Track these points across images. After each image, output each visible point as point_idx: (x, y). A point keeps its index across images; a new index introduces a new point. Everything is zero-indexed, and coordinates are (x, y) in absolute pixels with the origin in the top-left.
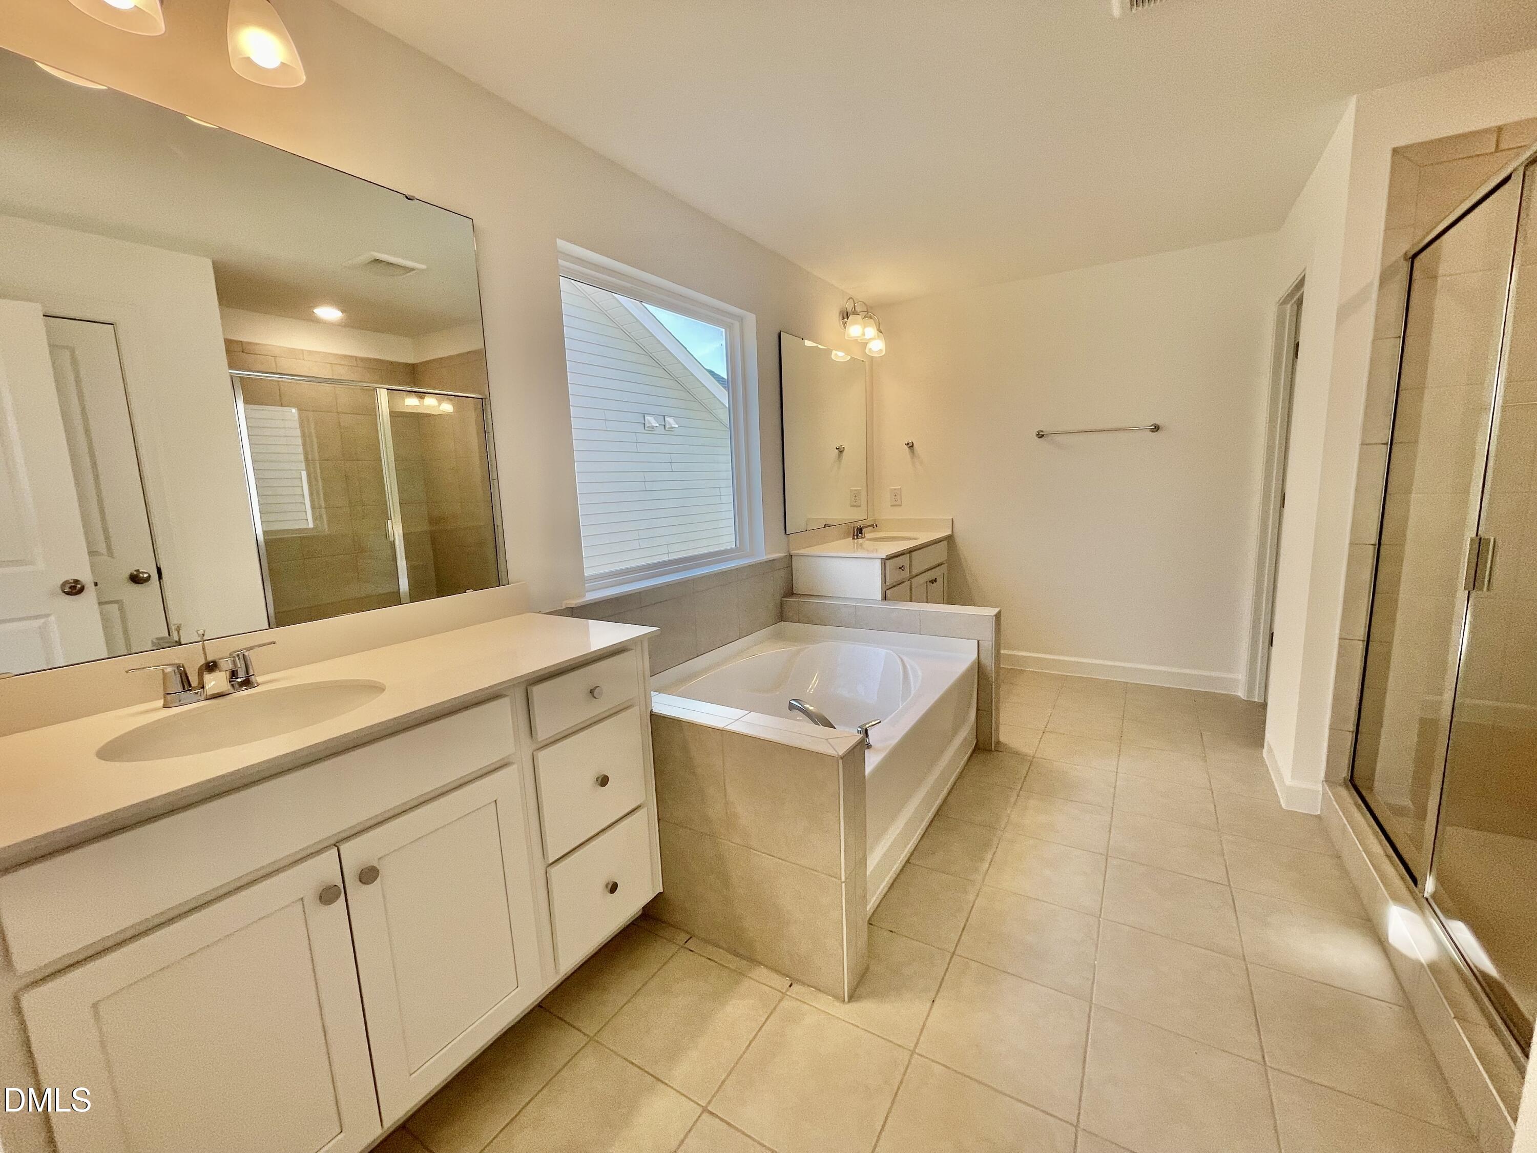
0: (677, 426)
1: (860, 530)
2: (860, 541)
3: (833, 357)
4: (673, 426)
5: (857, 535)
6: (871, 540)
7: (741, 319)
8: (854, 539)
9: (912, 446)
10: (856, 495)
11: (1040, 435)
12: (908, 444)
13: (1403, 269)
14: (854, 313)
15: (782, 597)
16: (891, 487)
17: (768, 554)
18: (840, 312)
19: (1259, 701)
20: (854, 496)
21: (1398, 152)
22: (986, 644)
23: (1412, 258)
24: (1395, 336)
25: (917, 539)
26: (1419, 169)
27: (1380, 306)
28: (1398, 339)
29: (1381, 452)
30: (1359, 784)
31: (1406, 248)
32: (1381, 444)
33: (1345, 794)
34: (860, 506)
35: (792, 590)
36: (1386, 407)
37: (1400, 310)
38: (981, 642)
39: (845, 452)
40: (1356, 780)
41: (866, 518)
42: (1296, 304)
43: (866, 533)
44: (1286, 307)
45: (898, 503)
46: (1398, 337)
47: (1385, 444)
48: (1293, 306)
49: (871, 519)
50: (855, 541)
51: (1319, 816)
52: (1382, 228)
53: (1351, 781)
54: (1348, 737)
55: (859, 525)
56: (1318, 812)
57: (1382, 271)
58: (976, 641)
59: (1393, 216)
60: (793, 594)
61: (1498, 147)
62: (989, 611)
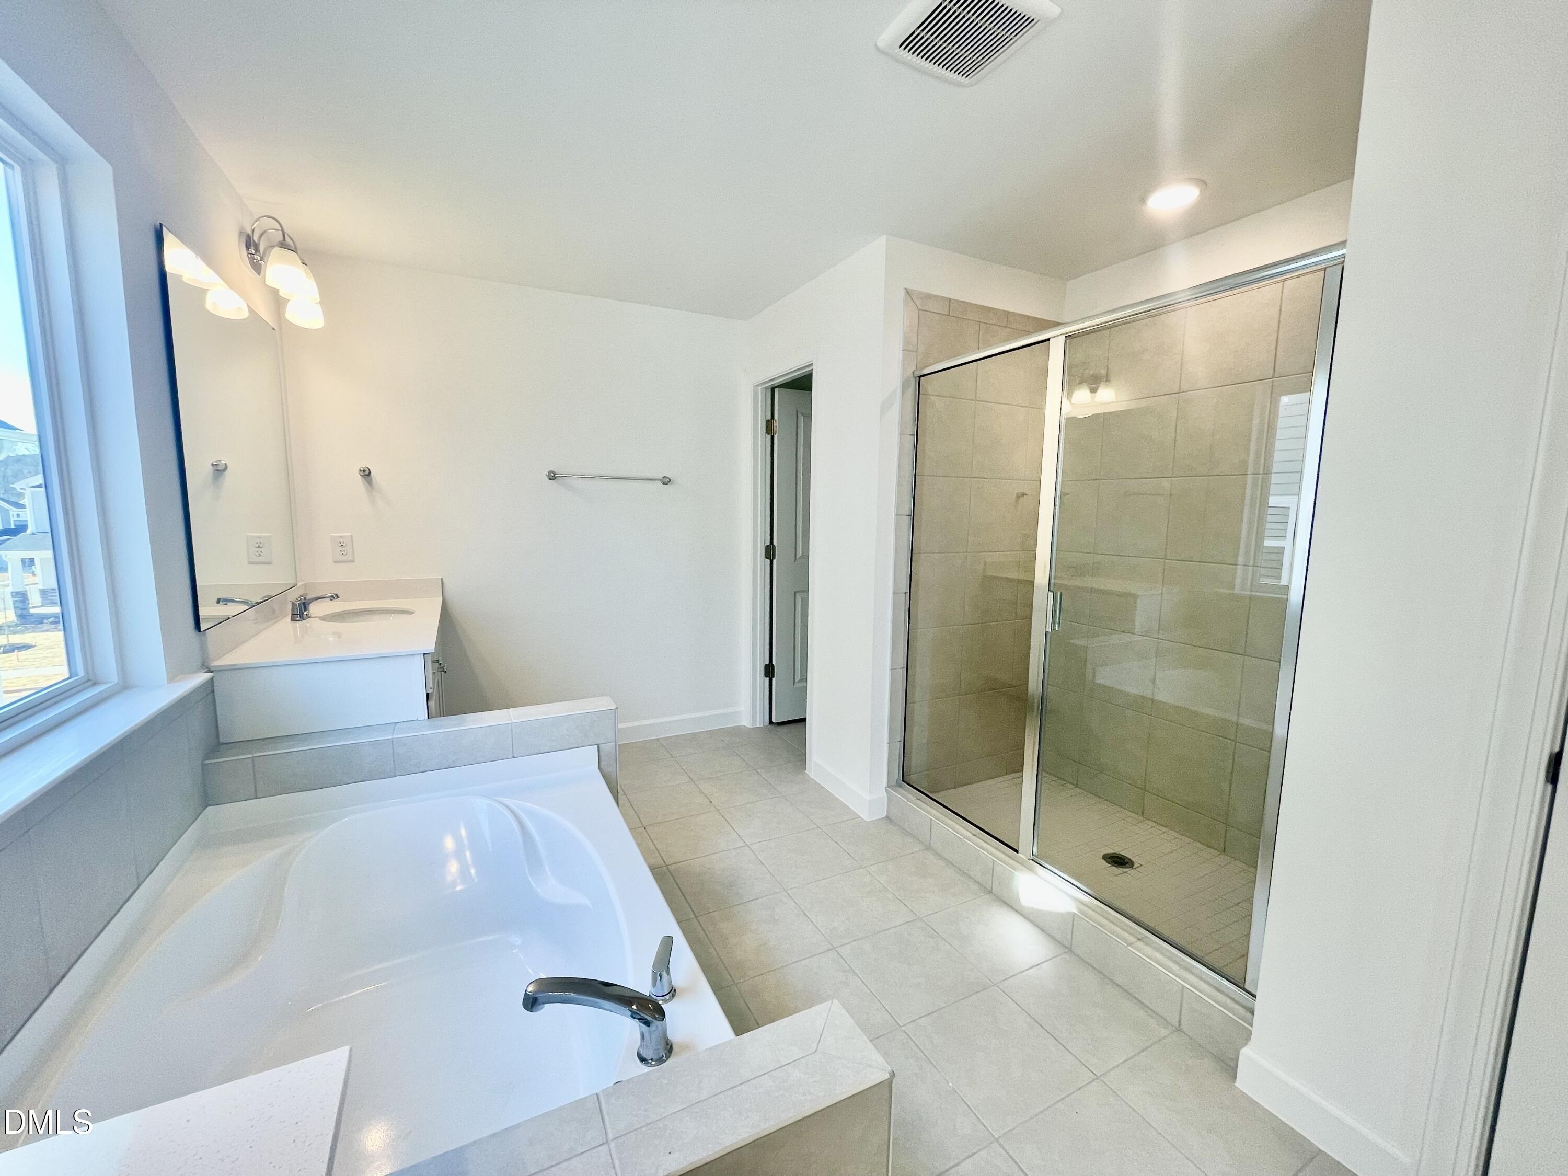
1: (303, 606)
2: (309, 622)
5: (301, 614)
6: (329, 619)
7: (63, 162)
8: (293, 620)
9: (369, 474)
10: (259, 546)
11: (552, 476)
12: (364, 471)
13: (913, 384)
14: (283, 245)
15: (207, 757)
16: (331, 534)
17: (172, 678)
18: (241, 233)
19: (762, 726)
20: (257, 545)
21: (908, 292)
22: (607, 748)
23: (920, 377)
24: (911, 434)
25: (411, 613)
26: (917, 310)
27: (902, 408)
28: (913, 436)
29: (907, 521)
30: (907, 781)
31: (914, 368)
32: (907, 515)
33: (906, 793)
34: (270, 563)
35: (218, 741)
36: (908, 487)
37: (912, 415)
38: (602, 747)
39: (229, 468)
40: (905, 778)
41: (299, 584)
42: (770, 387)
43: (314, 609)
44: (760, 388)
45: (349, 557)
46: (913, 435)
47: (909, 515)
48: (766, 388)
49: (305, 585)
50: (298, 624)
51: (887, 817)
52: (901, 349)
53: (903, 780)
54: (898, 747)
55: (294, 596)
56: (885, 814)
57: (903, 382)
58: (597, 746)
59: (906, 341)
60: (220, 744)
61: (949, 313)
62: (605, 704)
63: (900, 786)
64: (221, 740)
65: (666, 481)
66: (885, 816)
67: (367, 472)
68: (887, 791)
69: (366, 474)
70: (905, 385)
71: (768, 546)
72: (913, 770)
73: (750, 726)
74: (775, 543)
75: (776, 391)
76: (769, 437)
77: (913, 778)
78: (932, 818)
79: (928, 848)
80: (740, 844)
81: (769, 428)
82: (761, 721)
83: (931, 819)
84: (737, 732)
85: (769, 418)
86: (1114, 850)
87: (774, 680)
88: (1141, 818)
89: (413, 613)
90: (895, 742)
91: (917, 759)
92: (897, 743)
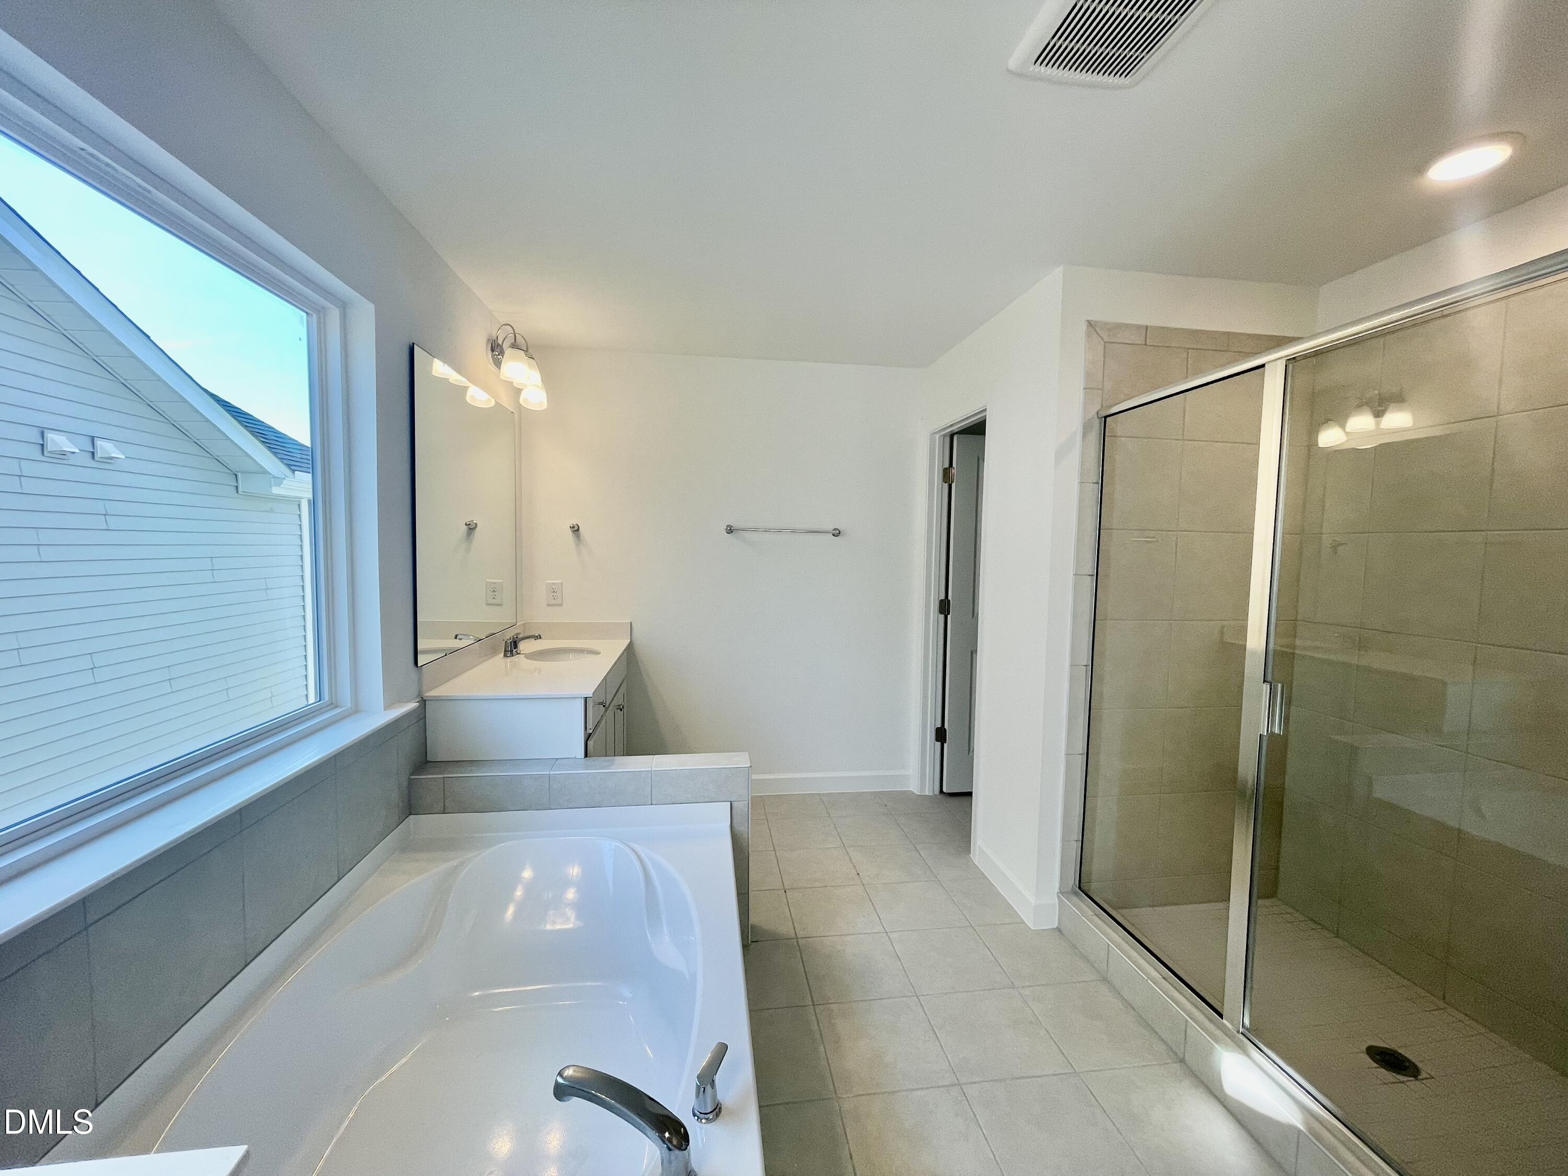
0: (123, 457)
1: (515, 644)
2: (515, 658)
3: (468, 399)
4: (113, 455)
5: (512, 651)
6: (532, 656)
7: (344, 306)
8: (505, 656)
9: (578, 530)
10: (494, 590)
11: (730, 530)
12: (573, 527)
13: (1097, 425)
14: (514, 346)
15: (412, 774)
16: (547, 581)
17: (388, 706)
18: (488, 340)
19: (932, 794)
20: (492, 590)
21: (1090, 323)
22: (740, 806)
23: (1106, 417)
24: (1094, 482)
25: (598, 653)
26: (1103, 343)
27: (1083, 454)
28: (1097, 485)
29: (1089, 583)
30: (1085, 888)
31: (1099, 407)
32: (1089, 575)
33: (1084, 906)
34: (501, 605)
35: (426, 760)
36: (1091, 542)
37: (1096, 460)
38: (735, 804)
39: (477, 529)
40: (1083, 888)
41: (518, 624)
42: (949, 434)
43: (523, 646)
44: (937, 436)
45: (559, 602)
46: (1097, 483)
47: (1092, 575)
48: (944, 436)
49: (524, 625)
50: (508, 660)
51: (1059, 930)
52: (1082, 386)
53: (1080, 888)
54: (1075, 847)
55: (509, 634)
56: (1056, 925)
57: (1084, 424)
58: (729, 803)
59: (1088, 376)
60: (427, 762)
61: (1146, 341)
62: (741, 760)
63: (1075, 894)
64: (428, 759)
65: (837, 533)
66: (1055, 927)
67: (576, 528)
68: (1058, 897)
69: (576, 530)
70: (1086, 428)
71: (942, 600)
72: (1094, 877)
73: (917, 792)
74: (950, 597)
75: (955, 438)
76: (946, 486)
77: (1094, 887)
78: (1110, 943)
79: (1104, 980)
80: (878, 928)
81: (947, 475)
82: (930, 789)
83: (1109, 945)
84: (904, 797)
85: (947, 465)
86: (1388, 1044)
87: (945, 745)
88: (1441, 1004)
89: (599, 654)
90: (1070, 841)
91: (1099, 866)
92: (1072, 842)
